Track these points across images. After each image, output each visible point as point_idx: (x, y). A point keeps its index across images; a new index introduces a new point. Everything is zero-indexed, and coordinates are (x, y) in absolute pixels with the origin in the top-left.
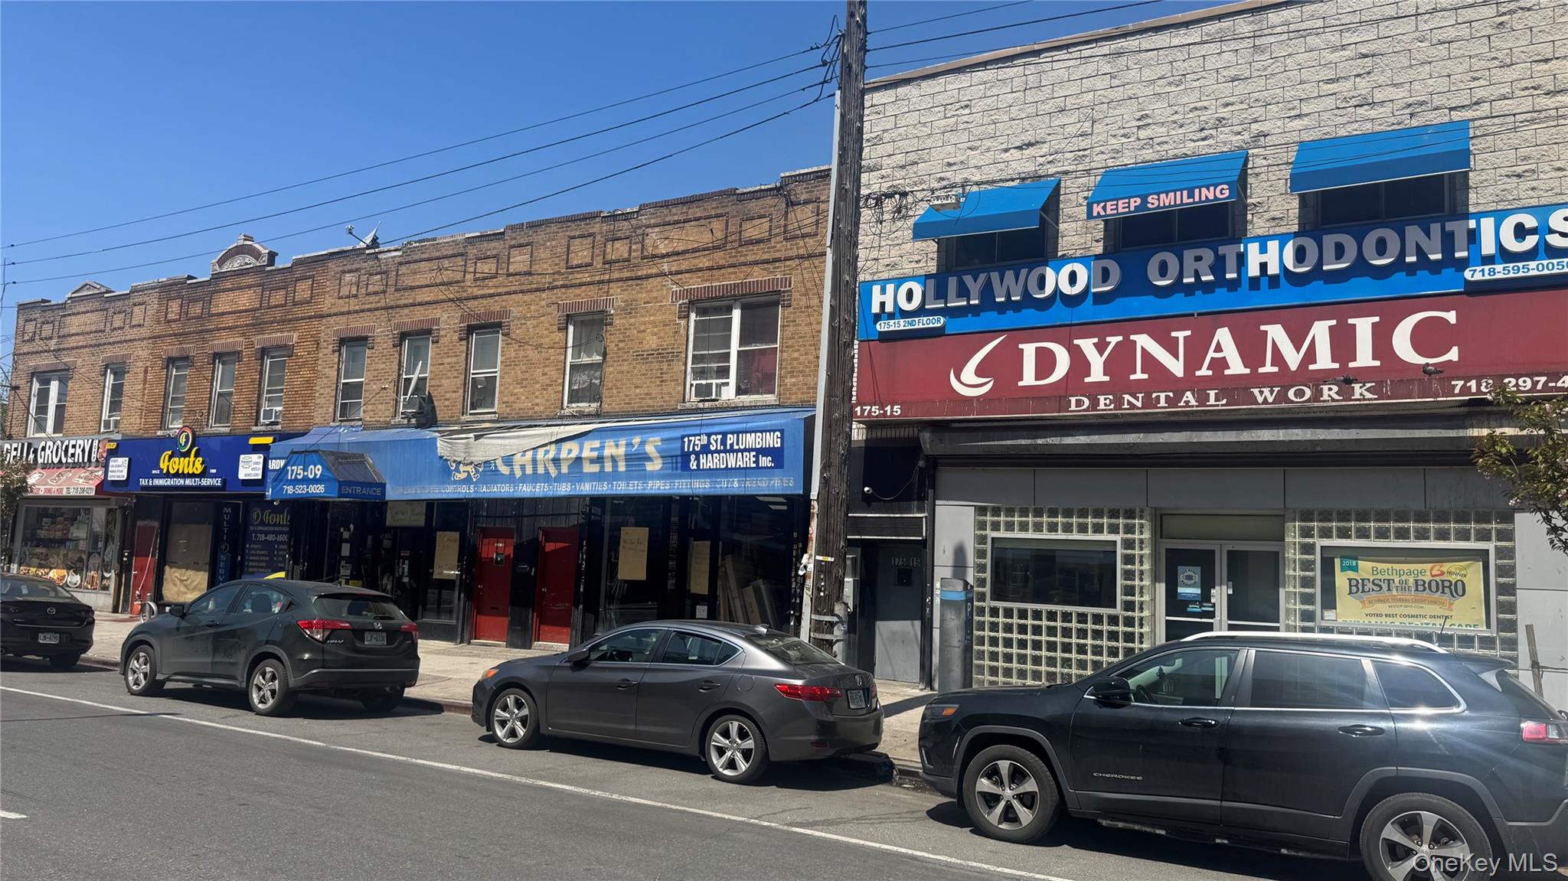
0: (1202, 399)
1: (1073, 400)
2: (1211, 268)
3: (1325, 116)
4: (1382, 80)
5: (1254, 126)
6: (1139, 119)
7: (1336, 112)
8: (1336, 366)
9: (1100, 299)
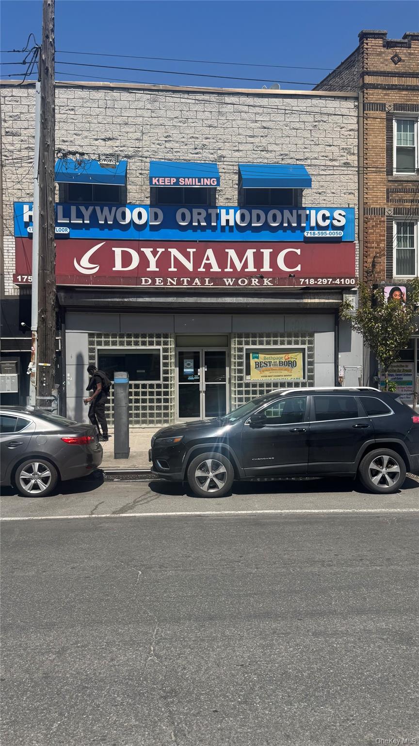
0: (203, 282)
1: (143, 279)
2: (205, 218)
3: (249, 153)
4: (271, 140)
5: (219, 152)
6: (166, 137)
7: (253, 151)
8: (256, 270)
9: (153, 228)
